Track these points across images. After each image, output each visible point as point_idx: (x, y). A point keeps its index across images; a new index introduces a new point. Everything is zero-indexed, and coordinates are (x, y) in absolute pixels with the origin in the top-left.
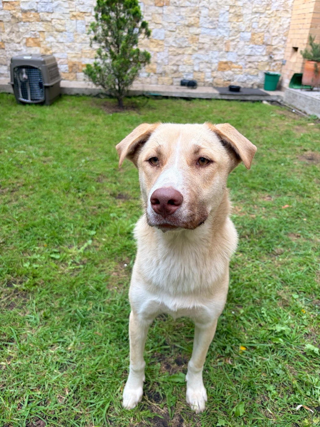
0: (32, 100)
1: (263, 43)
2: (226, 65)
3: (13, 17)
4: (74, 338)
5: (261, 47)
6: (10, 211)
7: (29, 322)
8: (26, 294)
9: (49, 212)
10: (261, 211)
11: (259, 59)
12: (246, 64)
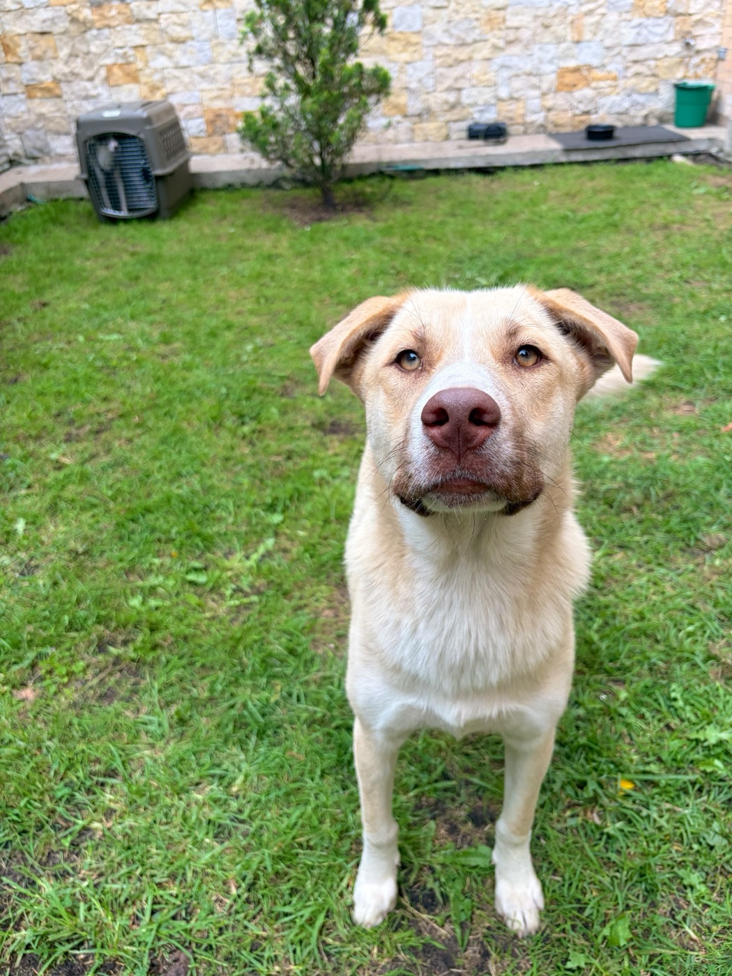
0: (130, 210)
1: (667, 12)
2: (577, 75)
3: (74, 20)
4: (245, 766)
5: (660, 21)
6: (94, 479)
7: (147, 733)
8: (138, 668)
9: (179, 475)
10: (669, 442)
11: (659, 51)
12: (627, 68)
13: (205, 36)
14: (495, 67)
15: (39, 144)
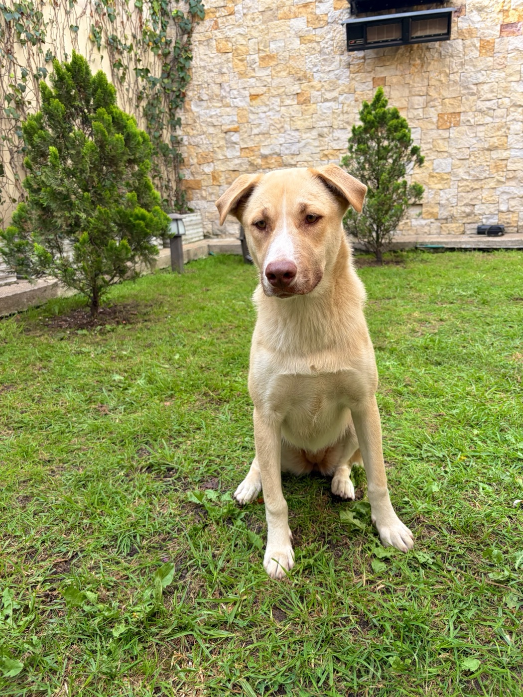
14: (498, 193)
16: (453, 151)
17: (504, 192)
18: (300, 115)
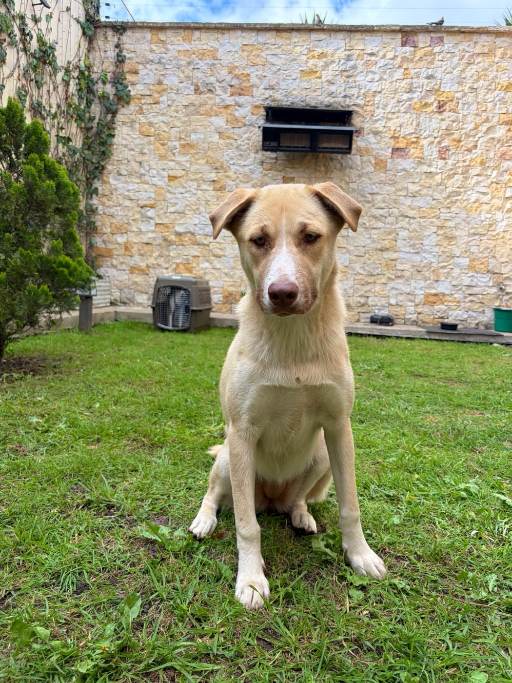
0: (173, 326)
1: (488, 271)
2: (436, 297)
3: (165, 240)
5: (485, 276)
11: (484, 291)
12: (465, 297)
13: (232, 256)
14: (388, 288)
15: (129, 296)
16: (352, 248)
17: (393, 288)
18: (215, 200)
